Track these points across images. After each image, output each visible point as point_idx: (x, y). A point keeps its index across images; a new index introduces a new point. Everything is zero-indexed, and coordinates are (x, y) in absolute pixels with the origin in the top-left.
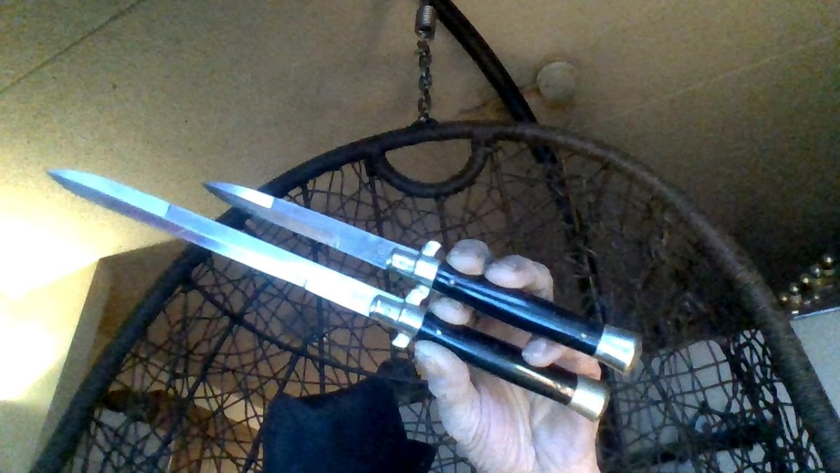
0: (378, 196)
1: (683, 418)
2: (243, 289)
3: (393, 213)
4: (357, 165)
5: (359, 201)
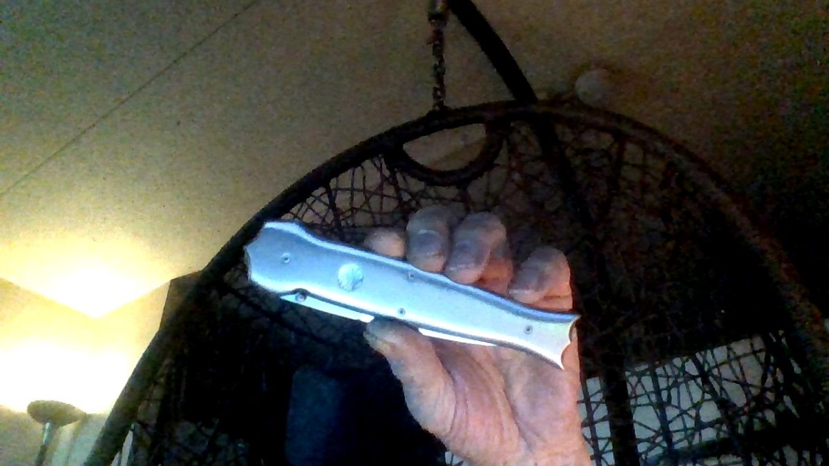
0: (401, 189)
1: (721, 392)
3: (418, 202)
4: (377, 160)
5: (382, 195)
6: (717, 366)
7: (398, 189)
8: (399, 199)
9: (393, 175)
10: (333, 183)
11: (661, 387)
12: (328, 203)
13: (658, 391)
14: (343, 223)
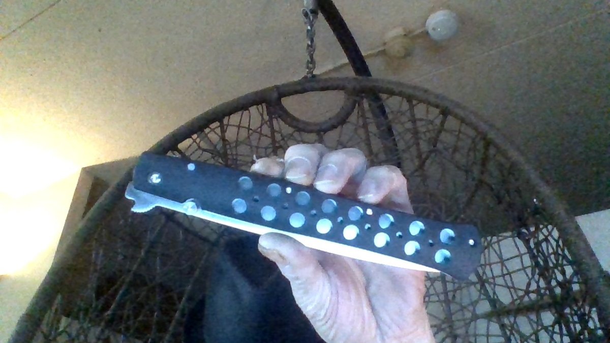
0: (275, 131)
3: (286, 143)
4: (260, 105)
5: (261, 134)
6: (493, 278)
7: (273, 131)
8: (273, 137)
9: (271, 120)
10: (225, 121)
12: (220, 134)
13: (446, 293)
14: (229, 152)
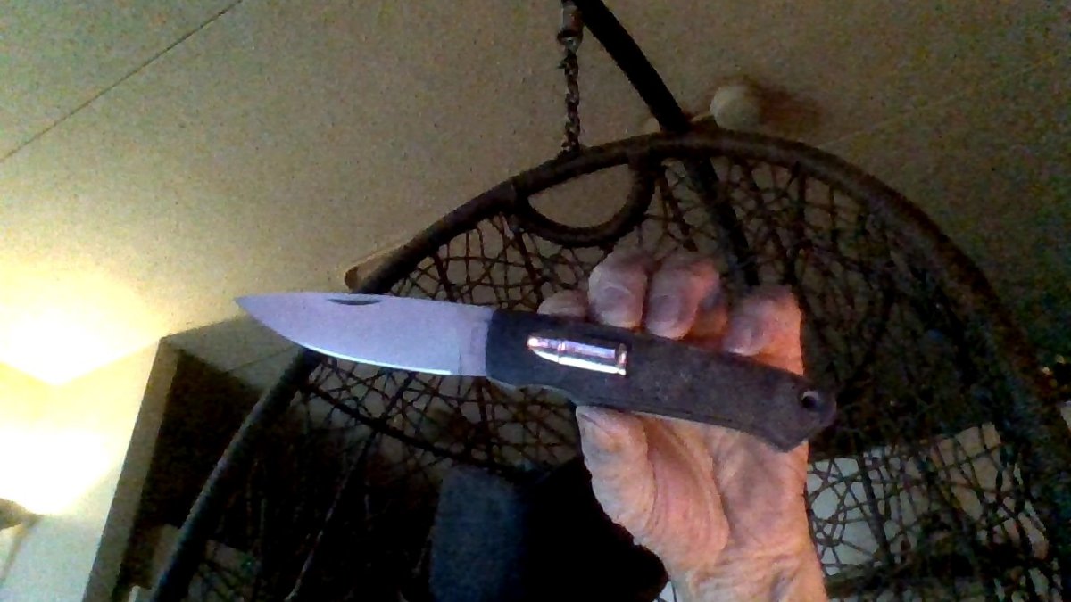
0: (530, 254)
1: (950, 498)
2: (380, 389)
3: (552, 271)
4: (496, 219)
5: (507, 263)
7: (525, 255)
8: (528, 266)
9: (518, 236)
10: (443, 252)
11: (877, 497)
12: (438, 277)
13: (873, 502)
